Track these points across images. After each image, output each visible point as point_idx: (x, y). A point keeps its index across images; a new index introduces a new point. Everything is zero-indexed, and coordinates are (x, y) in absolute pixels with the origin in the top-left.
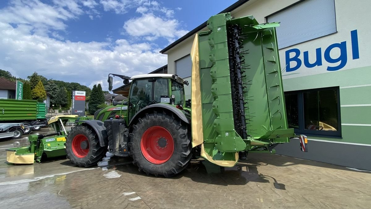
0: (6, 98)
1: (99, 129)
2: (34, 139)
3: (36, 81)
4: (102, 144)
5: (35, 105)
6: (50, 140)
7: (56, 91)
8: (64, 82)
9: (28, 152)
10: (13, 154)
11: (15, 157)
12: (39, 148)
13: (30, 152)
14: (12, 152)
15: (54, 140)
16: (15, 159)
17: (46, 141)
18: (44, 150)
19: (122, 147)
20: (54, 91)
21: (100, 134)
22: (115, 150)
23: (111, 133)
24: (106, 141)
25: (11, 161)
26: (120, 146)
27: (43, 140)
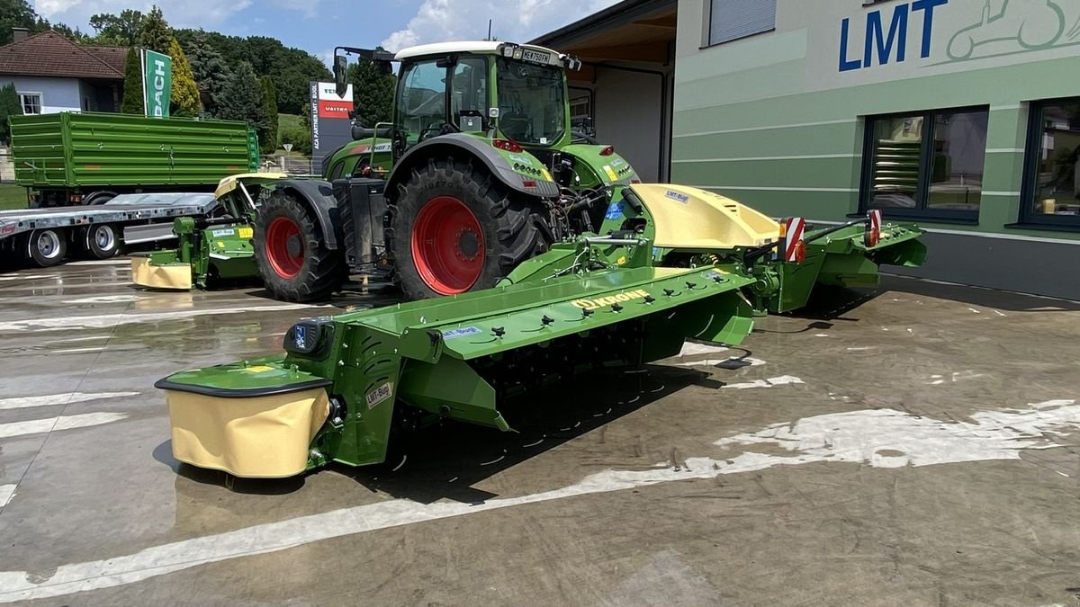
0: (77, 110)
1: (322, 205)
2: (185, 227)
3: (163, 41)
4: (330, 244)
5: (245, 137)
6: (223, 233)
7: (222, 80)
8: (222, 34)
9: (175, 261)
10: (144, 264)
11: (149, 270)
12: (200, 252)
13: (181, 261)
14: (143, 259)
15: (233, 233)
16: (150, 277)
17: (215, 235)
18: (211, 255)
19: (378, 253)
20: (214, 78)
21: (325, 216)
22: (361, 258)
23: (349, 215)
24: (339, 234)
25: (142, 281)
26: (374, 250)
27: (206, 231)
